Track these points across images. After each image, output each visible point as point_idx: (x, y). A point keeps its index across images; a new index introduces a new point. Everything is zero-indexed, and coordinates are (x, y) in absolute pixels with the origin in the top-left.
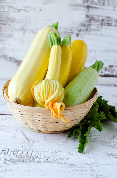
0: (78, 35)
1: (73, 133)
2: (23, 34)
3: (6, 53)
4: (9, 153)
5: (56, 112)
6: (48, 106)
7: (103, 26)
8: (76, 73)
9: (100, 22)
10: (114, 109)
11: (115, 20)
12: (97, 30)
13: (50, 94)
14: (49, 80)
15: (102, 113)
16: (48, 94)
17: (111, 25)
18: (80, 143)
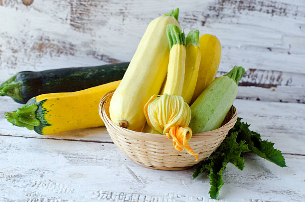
0: (204, 23)
1: (201, 171)
2: (122, 20)
3: (96, 48)
4: (113, 197)
5: (180, 142)
6: (168, 132)
7: (242, 11)
8: (205, 84)
9: (238, 4)
10: (258, 137)
11: (259, 2)
12: (233, 16)
13: (171, 116)
14: (170, 96)
15: (243, 142)
16: (169, 116)
17: (254, 9)
18: (212, 186)
